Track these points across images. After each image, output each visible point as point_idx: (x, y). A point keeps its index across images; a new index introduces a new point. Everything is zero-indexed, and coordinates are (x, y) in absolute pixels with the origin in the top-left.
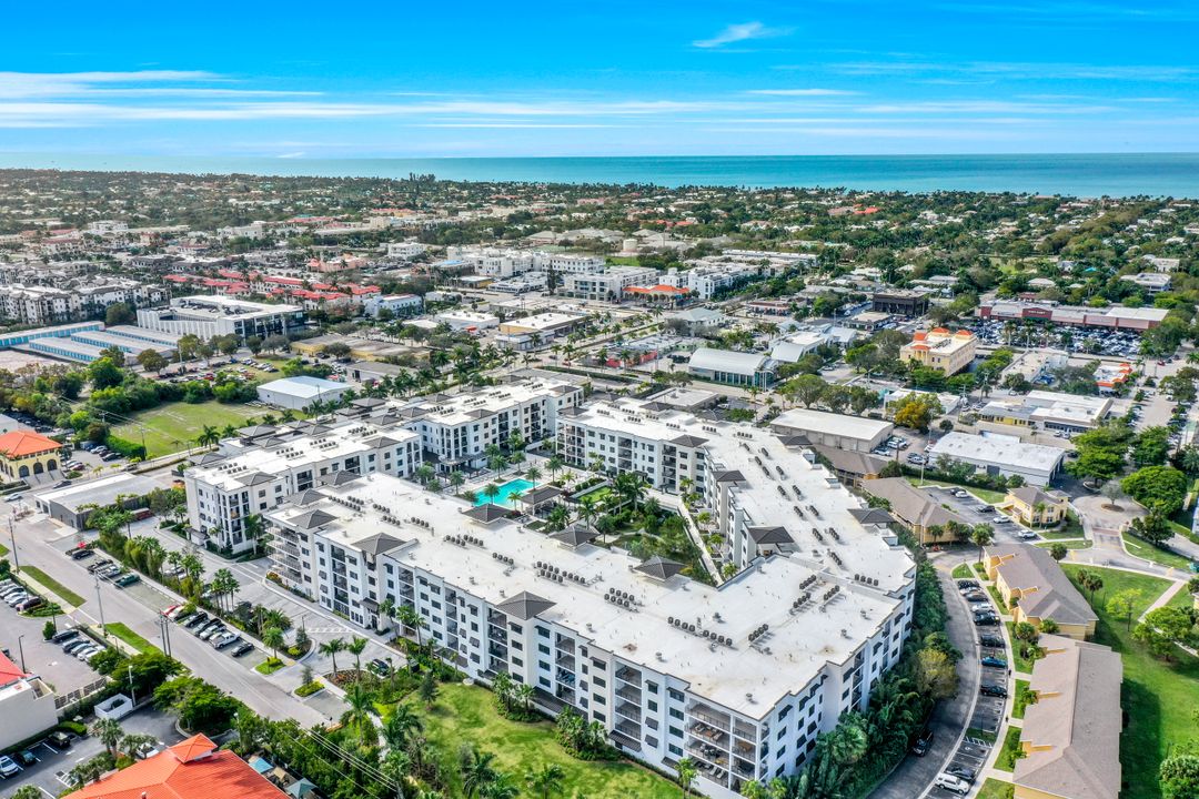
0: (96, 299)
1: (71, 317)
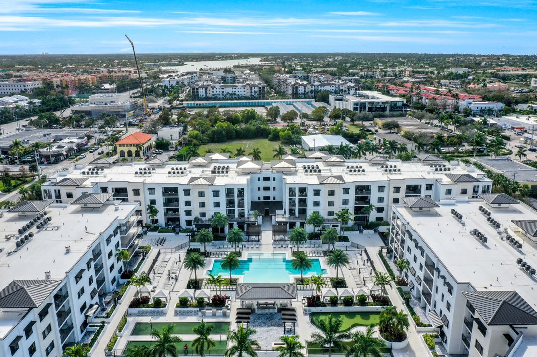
0: (320, 88)
1: (305, 95)
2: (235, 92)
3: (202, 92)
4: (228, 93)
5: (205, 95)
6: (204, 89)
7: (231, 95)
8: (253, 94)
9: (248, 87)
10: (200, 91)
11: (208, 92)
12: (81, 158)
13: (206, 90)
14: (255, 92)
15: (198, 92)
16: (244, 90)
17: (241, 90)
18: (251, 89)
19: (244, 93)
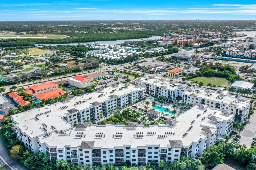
2: (243, 54)
3: (227, 53)
4: (239, 55)
5: (229, 54)
6: (229, 52)
7: (241, 56)
8: (252, 57)
9: (250, 53)
10: (227, 52)
11: (230, 53)
12: (159, 73)
13: (230, 52)
14: (253, 56)
15: (226, 53)
16: (248, 54)
17: (246, 54)
18: (252, 54)
19: (248, 56)
